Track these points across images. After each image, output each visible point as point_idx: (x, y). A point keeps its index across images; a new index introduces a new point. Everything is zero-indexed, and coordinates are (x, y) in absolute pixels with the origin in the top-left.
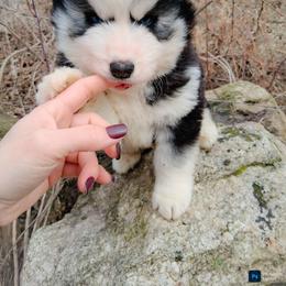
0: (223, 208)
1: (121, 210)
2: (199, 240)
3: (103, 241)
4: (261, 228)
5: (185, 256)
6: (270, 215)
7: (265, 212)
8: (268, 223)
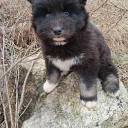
0: (105, 101)
1: (63, 108)
2: (102, 117)
3: (60, 123)
4: (120, 107)
5: (99, 124)
6: (121, 102)
7: (119, 101)
8: (121, 105)
